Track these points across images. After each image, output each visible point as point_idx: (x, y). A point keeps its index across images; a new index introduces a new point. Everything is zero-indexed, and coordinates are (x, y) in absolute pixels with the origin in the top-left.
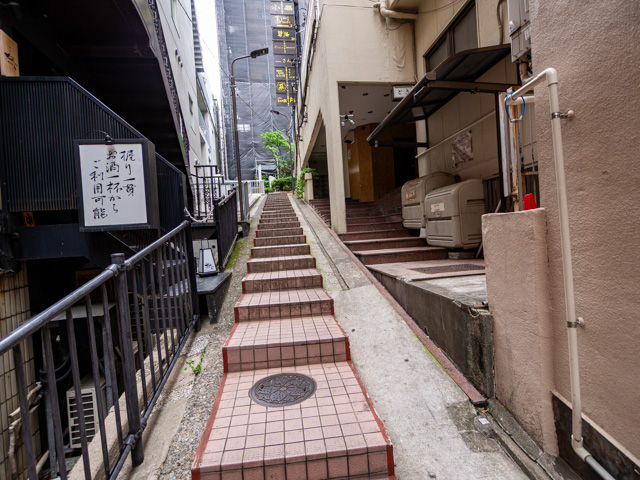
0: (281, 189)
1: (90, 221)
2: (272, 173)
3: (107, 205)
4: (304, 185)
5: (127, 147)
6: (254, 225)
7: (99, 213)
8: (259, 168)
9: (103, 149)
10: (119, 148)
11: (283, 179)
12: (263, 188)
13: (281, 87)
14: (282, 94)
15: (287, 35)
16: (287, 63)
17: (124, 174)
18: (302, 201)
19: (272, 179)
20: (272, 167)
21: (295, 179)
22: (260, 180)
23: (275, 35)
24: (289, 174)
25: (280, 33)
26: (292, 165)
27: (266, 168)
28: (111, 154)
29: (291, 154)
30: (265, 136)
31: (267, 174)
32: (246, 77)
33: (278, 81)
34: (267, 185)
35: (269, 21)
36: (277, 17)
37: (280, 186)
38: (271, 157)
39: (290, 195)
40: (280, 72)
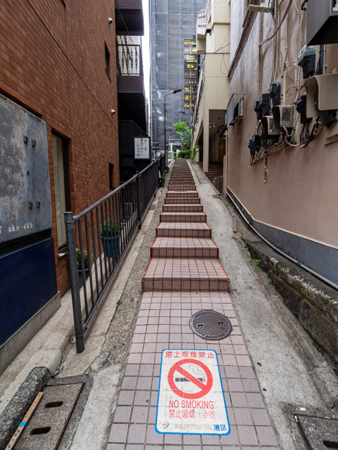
0: (183, 157)
1: (136, 157)
2: (178, 147)
3: (140, 153)
4: (195, 154)
5: (145, 139)
6: (171, 170)
7: (138, 155)
8: (171, 145)
9: (140, 139)
10: (144, 139)
11: (185, 151)
12: (173, 157)
13: (187, 98)
14: (187, 102)
15: (192, 66)
16: (191, 84)
17: (144, 145)
18: (193, 163)
19: (178, 151)
20: (179, 144)
21: (191, 152)
22: (171, 151)
23: (186, 67)
24: (188, 148)
25: (188, 66)
26: (190, 143)
27: (175, 144)
28: (142, 140)
29: (190, 137)
30: (175, 125)
31: (175, 148)
32: (166, 87)
33: (186, 94)
34: (175, 155)
35: (182, 57)
36: (188, 56)
37: (182, 155)
38: (179, 138)
39: (188, 161)
40: (187, 89)
